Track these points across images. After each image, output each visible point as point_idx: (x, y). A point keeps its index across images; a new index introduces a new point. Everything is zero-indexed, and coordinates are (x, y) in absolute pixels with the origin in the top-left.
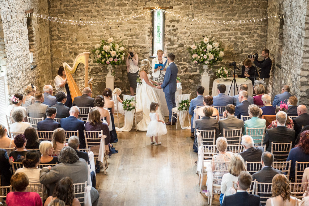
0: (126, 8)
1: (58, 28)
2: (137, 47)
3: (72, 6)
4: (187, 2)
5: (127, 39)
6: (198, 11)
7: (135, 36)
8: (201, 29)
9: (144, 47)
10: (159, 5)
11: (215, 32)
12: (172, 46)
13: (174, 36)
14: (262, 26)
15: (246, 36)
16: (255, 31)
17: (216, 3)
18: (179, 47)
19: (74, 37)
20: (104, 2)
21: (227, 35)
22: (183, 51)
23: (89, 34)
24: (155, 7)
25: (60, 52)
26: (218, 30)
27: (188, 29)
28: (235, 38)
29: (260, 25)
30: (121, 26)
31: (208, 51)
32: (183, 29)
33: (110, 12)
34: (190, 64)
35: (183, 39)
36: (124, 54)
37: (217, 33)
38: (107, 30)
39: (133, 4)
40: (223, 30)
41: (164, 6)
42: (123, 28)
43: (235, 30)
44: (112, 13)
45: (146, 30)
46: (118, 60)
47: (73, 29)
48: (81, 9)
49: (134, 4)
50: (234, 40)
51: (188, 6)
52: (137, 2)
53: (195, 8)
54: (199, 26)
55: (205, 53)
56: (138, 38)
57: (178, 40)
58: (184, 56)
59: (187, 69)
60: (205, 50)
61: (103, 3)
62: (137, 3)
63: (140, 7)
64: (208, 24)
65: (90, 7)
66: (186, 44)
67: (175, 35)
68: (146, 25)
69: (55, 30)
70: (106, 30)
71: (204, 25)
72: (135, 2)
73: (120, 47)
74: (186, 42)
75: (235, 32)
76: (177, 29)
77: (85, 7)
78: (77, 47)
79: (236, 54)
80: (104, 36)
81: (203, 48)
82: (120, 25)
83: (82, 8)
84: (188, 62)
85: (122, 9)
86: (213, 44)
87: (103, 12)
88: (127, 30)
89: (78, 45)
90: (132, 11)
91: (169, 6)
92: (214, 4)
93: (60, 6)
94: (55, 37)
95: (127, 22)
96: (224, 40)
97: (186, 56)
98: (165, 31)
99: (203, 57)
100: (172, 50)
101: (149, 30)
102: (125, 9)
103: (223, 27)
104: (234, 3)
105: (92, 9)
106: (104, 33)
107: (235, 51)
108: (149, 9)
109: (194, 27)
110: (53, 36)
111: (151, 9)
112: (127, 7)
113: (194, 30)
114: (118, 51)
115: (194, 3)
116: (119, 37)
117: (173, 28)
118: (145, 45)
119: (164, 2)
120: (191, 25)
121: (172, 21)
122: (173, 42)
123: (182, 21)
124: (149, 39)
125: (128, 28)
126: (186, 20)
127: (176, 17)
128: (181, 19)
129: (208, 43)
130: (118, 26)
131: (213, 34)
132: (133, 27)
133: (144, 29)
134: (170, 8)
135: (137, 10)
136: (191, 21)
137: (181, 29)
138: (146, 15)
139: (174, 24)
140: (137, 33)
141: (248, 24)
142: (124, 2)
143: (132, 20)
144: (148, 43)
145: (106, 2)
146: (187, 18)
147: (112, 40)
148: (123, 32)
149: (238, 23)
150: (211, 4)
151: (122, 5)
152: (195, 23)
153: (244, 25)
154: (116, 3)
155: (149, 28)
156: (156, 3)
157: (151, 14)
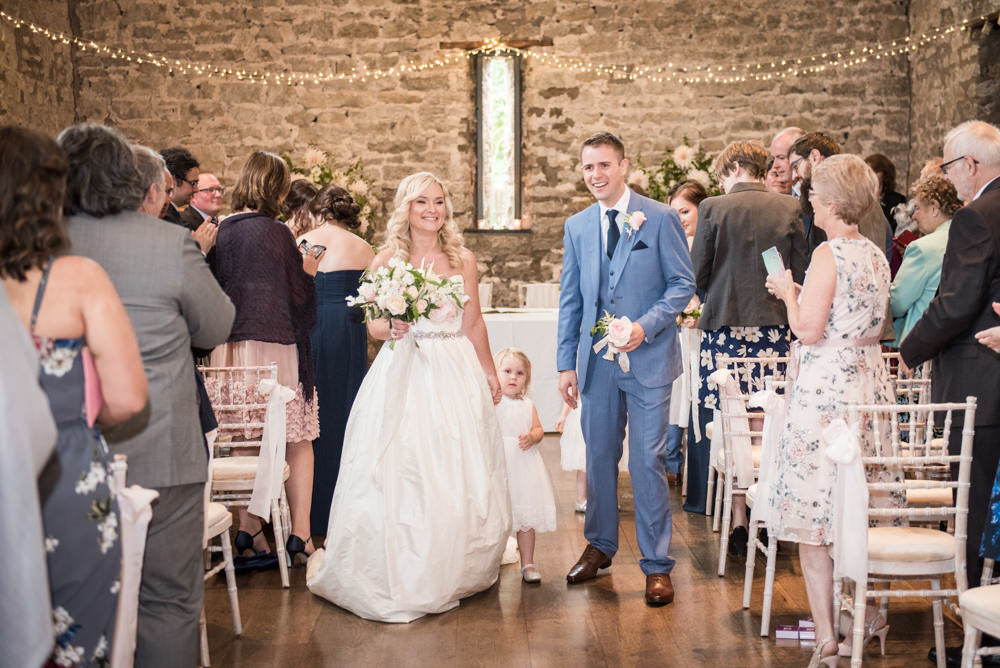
0: (374, 45)
1: (108, 120)
3: (166, 36)
4: (605, 22)
5: (378, 162)
6: (649, 53)
7: (409, 149)
8: (659, 123)
10: (499, 32)
11: (715, 132)
12: (550, 189)
13: (558, 149)
14: (893, 109)
16: (866, 127)
17: (714, 25)
18: (579, 193)
20: (291, 21)
23: (231, 145)
24: (487, 41)
26: (724, 124)
27: (612, 124)
29: (882, 104)
30: (355, 114)
32: (592, 123)
33: (316, 59)
37: (722, 138)
38: (301, 126)
39: (400, 27)
40: (743, 125)
41: (521, 36)
42: (365, 122)
44: (323, 62)
45: (452, 127)
47: (169, 124)
48: (200, 48)
49: (404, 29)
51: (609, 34)
52: (418, 22)
54: (651, 110)
56: (420, 159)
57: (575, 165)
61: (287, 23)
62: (416, 27)
63: (430, 41)
64: (688, 104)
65: (235, 39)
67: (563, 146)
68: (451, 107)
70: (297, 127)
71: (673, 106)
72: (410, 21)
73: (352, 181)
77: (215, 40)
80: (291, 151)
82: (351, 110)
83: (206, 41)
85: (358, 45)
87: (289, 57)
88: (381, 128)
90: (396, 54)
91: (538, 37)
92: (706, 27)
93: (119, 35)
95: (380, 97)
98: (525, 133)
100: (552, 203)
101: (465, 125)
102: (372, 49)
103: (744, 114)
104: (783, 26)
105: (243, 48)
106: (291, 140)
108: (462, 48)
109: (634, 117)
111: (468, 47)
112: (381, 41)
113: (634, 128)
115: (632, 25)
116: (350, 155)
117: (554, 117)
119: (520, 22)
120: (623, 109)
121: (551, 92)
122: (556, 174)
123: (587, 91)
124: (463, 161)
125: (383, 120)
126: (605, 89)
127: (566, 77)
128: (585, 87)
129: (693, 166)
130: (343, 111)
131: (707, 142)
132: (402, 115)
133: (443, 124)
134: (542, 42)
135: (416, 50)
136: (622, 93)
137: (587, 123)
138: (450, 70)
139: (558, 106)
140: (417, 138)
141: (836, 104)
142: (368, 20)
143: (400, 90)
144: (458, 176)
145: (298, 22)
146: (606, 81)
147: (320, 156)
148: (364, 134)
149: (800, 98)
150: (698, 29)
151: (358, 30)
152: (638, 98)
153: (823, 105)
154: (338, 26)
155: (464, 120)
156: (492, 25)
157: (471, 68)
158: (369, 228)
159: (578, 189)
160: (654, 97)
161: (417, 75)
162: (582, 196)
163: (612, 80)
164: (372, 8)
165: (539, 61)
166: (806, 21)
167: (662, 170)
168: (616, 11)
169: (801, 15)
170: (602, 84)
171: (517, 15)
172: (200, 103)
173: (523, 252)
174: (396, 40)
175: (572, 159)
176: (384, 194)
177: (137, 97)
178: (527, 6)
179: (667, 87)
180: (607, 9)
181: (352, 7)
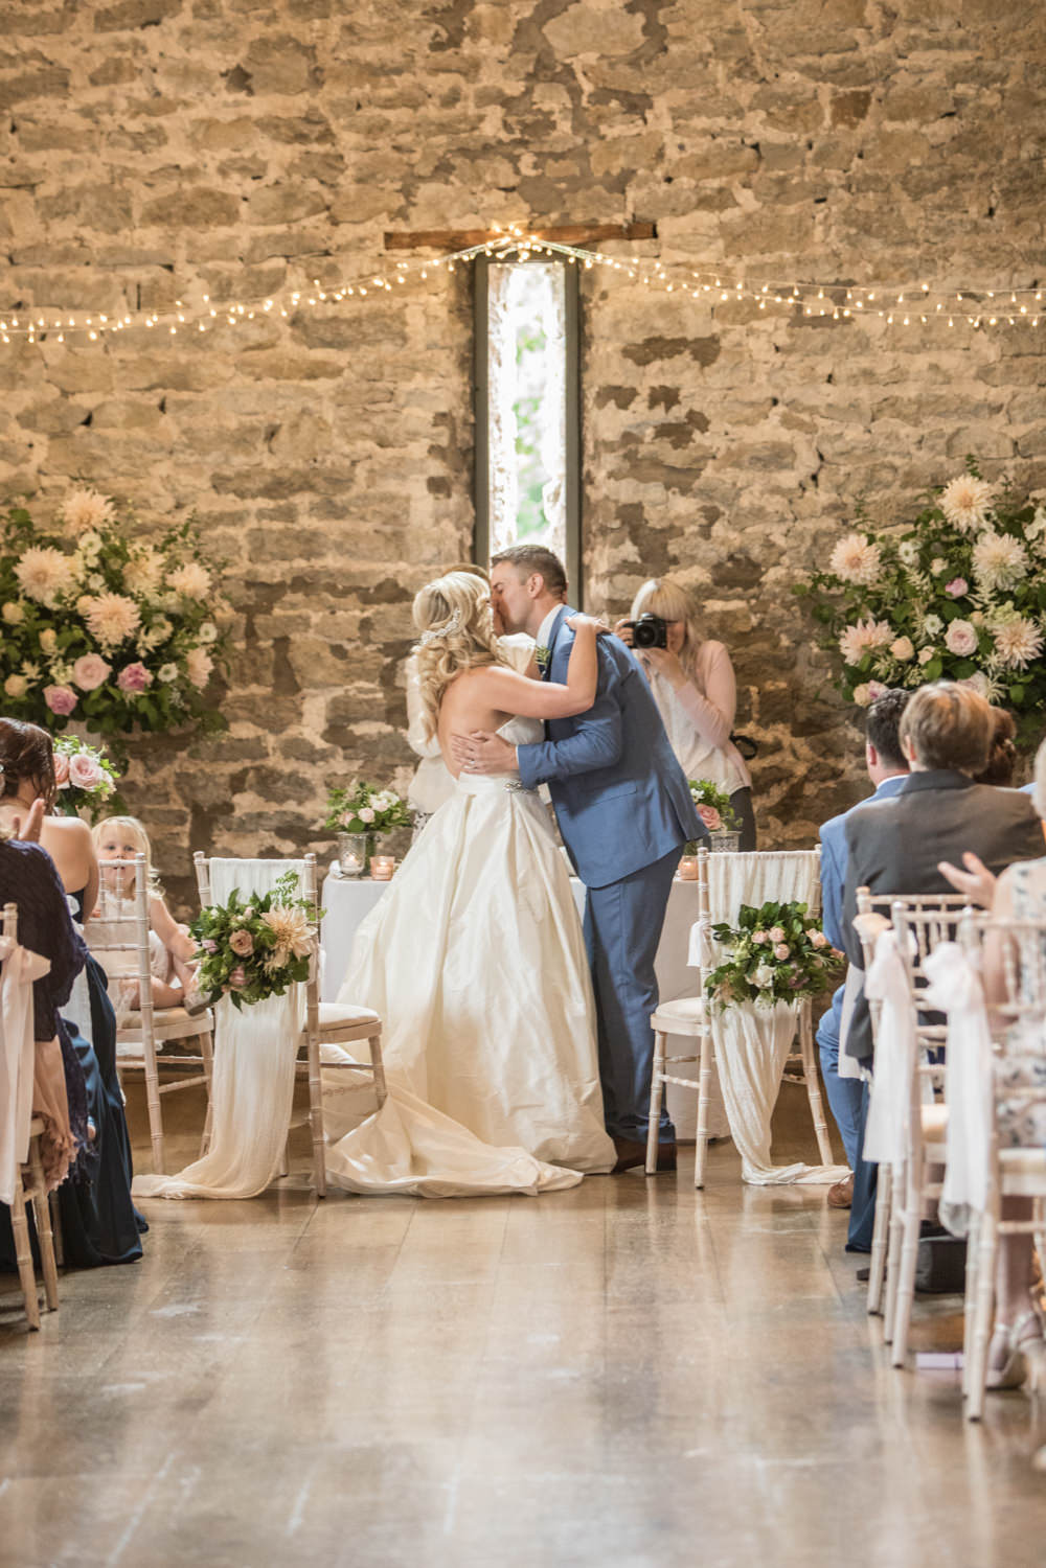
0: (231, 240)
2: (331, 588)
4: (781, 181)
5: (236, 518)
6: (888, 253)
7: (311, 488)
8: (917, 423)
9: (395, 593)
10: (526, 207)
13: (668, 487)
18: (720, 590)
20: (32, 187)
22: (754, 620)
24: (496, 228)
27: (801, 425)
30: (181, 405)
31: (985, 592)
32: (750, 423)
33: (90, 275)
34: (824, 742)
35: (759, 514)
36: (209, 633)
38: (53, 436)
39: (290, 198)
41: (578, 217)
42: (206, 423)
44: (106, 284)
45: (414, 436)
46: (156, 684)
49: (300, 203)
51: (792, 210)
52: (333, 186)
53: (864, 227)
54: (895, 391)
55: (957, 609)
56: (337, 512)
57: (711, 523)
58: (770, 669)
59: (795, 793)
60: (958, 588)
61: (23, 193)
62: (329, 197)
63: (360, 230)
64: (985, 374)
66: (785, 560)
67: (681, 479)
68: (411, 386)
70: (43, 438)
71: (948, 381)
72: (313, 185)
73: (173, 565)
74: (781, 542)
76: (698, 421)
80: (31, 496)
81: (938, 566)
82: (173, 395)
84: (801, 729)
85: (190, 243)
86: (1031, 532)
87: (25, 272)
88: (241, 440)
90: (281, 262)
91: (619, 219)
92: (1030, 190)
95: (241, 366)
97: (783, 667)
98: (590, 446)
99: (939, 641)
101: (445, 430)
102: (224, 251)
106: (30, 469)
108: (435, 246)
109: (854, 406)
111: (452, 243)
112: (243, 233)
113: (854, 433)
114: (155, 601)
115: (848, 188)
116: (170, 503)
117: (660, 410)
118: (401, 570)
119: (579, 183)
120: (827, 388)
121: (652, 349)
122: (665, 546)
123: (739, 344)
125: (247, 420)
126: (782, 339)
127: (688, 312)
128: (734, 335)
129: (985, 524)
130: (153, 400)
131: (1031, 467)
132: (295, 406)
133: (391, 428)
134: (629, 230)
135: (327, 253)
136: (825, 349)
137: (738, 423)
138: (409, 299)
139: (668, 381)
140: (329, 462)
142: (214, 182)
143: (290, 348)
145: (48, 189)
146: (784, 322)
147: (100, 509)
148: (204, 452)
150: (1008, 195)
151: (190, 208)
152: (864, 362)
154: (143, 197)
155: (442, 418)
156: (506, 190)
157: (460, 292)
158: (214, 676)
159: (717, 583)
160: (903, 359)
161: (331, 311)
162: (726, 599)
163: (798, 319)
164: (224, 154)
165: (621, 274)
167: (913, 535)
168: (810, 155)
170: (775, 329)
171: (571, 167)
174: (281, 229)
175: (703, 509)
176: (251, 597)
178: (594, 145)
179: (933, 335)
180: (788, 149)
181: (177, 153)
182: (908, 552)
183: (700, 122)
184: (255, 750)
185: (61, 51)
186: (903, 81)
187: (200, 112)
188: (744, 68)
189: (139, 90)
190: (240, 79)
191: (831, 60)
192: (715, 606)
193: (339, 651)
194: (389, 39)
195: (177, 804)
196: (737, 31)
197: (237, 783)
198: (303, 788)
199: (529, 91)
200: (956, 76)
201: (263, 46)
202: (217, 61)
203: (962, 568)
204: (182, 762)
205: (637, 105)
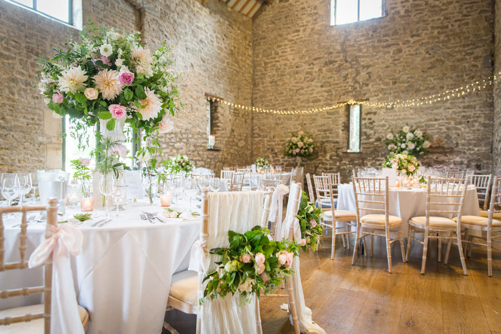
1: (259, 127)
2: (330, 142)
4: (385, 93)
5: (320, 134)
6: (399, 101)
7: (328, 131)
8: (402, 120)
9: (337, 142)
10: (353, 98)
11: (420, 122)
12: (368, 141)
13: (370, 130)
14: (487, 112)
15: (463, 125)
16: (476, 119)
17: (421, 90)
19: (272, 134)
21: (436, 126)
24: (349, 101)
25: (259, 148)
26: (424, 120)
27: (387, 122)
28: (448, 129)
29: (482, 111)
30: (315, 122)
31: (407, 140)
35: (381, 132)
38: (301, 126)
40: (431, 120)
41: (360, 99)
42: (317, 124)
43: (447, 119)
45: (340, 125)
46: (305, 152)
47: (271, 127)
49: (328, 99)
50: (446, 131)
51: (386, 96)
53: (396, 97)
55: (403, 142)
56: (331, 133)
57: (375, 134)
58: (382, 151)
60: (404, 140)
62: (331, 98)
63: (335, 102)
64: (411, 114)
65: (287, 106)
66: (384, 138)
67: (372, 129)
68: (340, 119)
69: (257, 129)
72: (329, 97)
73: (309, 139)
74: (383, 136)
75: (447, 121)
76: (374, 122)
77: (282, 106)
78: (274, 143)
79: (448, 149)
81: (402, 137)
85: (316, 105)
86: (415, 133)
88: (321, 126)
89: (275, 141)
90: (325, 106)
91: (365, 98)
92: (418, 91)
94: (256, 135)
95: (321, 118)
96: (433, 131)
97: (384, 151)
98: (362, 126)
99: (400, 146)
100: (368, 145)
101: (344, 124)
102: (319, 105)
103: (431, 117)
106: (297, 130)
107: (448, 145)
108: (343, 103)
109: (394, 119)
110: (254, 134)
111: (345, 103)
112: (322, 103)
113: (394, 122)
114: (306, 143)
115: (394, 93)
116: (313, 133)
117: (369, 121)
118: (338, 140)
119: (360, 95)
120: (390, 117)
121: (368, 113)
122: (369, 136)
124: (343, 134)
126: (385, 111)
127: (373, 109)
128: (378, 111)
129: (408, 132)
130: (311, 122)
132: (327, 122)
133: (337, 124)
134: (366, 100)
136: (390, 112)
137: (379, 122)
138: (340, 109)
139: (370, 117)
140: (331, 128)
141: (464, 112)
142: (318, 98)
143: (326, 115)
144: (341, 137)
145: (301, 100)
147: (302, 133)
148: (317, 127)
149: (451, 111)
150: (415, 92)
151: (316, 101)
152: (395, 114)
153: (460, 112)
154: (311, 100)
156: (351, 96)
157: (346, 108)
159: (376, 141)
160: (400, 113)
161: (331, 111)
164: (320, 95)
165: (365, 105)
166: (453, 87)
167: (399, 134)
168: (389, 89)
169: (452, 85)
170: (384, 110)
171: (359, 93)
172: (278, 122)
173: (359, 158)
174: (325, 102)
175: (374, 132)
176: (321, 143)
177: (265, 121)
178: (362, 90)
180: (386, 89)
181: (315, 95)
182: (397, 135)
183: (375, 86)
184: (322, 160)
185: (303, 85)
186: (401, 79)
187: (317, 90)
188: (381, 80)
189: (311, 88)
190: (322, 86)
191: (392, 78)
192: (375, 143)
193: (331, 149)
194: (338, 80)
195: (313, 166)
196: (380, 75)
197: (320, 163)
198: (327, 164)
199: (354, 85)
200: (408, 78)
201: (324, 83)
202: (319, 84)
203: (405, 137)
204: (314, 161)
205: (367, 85)
